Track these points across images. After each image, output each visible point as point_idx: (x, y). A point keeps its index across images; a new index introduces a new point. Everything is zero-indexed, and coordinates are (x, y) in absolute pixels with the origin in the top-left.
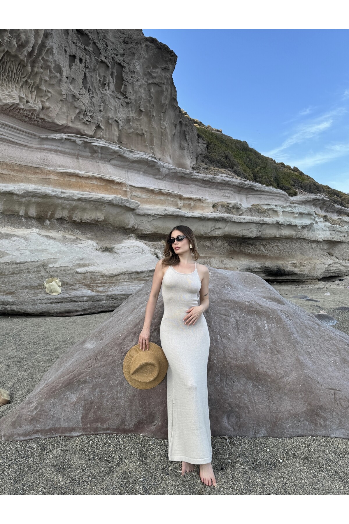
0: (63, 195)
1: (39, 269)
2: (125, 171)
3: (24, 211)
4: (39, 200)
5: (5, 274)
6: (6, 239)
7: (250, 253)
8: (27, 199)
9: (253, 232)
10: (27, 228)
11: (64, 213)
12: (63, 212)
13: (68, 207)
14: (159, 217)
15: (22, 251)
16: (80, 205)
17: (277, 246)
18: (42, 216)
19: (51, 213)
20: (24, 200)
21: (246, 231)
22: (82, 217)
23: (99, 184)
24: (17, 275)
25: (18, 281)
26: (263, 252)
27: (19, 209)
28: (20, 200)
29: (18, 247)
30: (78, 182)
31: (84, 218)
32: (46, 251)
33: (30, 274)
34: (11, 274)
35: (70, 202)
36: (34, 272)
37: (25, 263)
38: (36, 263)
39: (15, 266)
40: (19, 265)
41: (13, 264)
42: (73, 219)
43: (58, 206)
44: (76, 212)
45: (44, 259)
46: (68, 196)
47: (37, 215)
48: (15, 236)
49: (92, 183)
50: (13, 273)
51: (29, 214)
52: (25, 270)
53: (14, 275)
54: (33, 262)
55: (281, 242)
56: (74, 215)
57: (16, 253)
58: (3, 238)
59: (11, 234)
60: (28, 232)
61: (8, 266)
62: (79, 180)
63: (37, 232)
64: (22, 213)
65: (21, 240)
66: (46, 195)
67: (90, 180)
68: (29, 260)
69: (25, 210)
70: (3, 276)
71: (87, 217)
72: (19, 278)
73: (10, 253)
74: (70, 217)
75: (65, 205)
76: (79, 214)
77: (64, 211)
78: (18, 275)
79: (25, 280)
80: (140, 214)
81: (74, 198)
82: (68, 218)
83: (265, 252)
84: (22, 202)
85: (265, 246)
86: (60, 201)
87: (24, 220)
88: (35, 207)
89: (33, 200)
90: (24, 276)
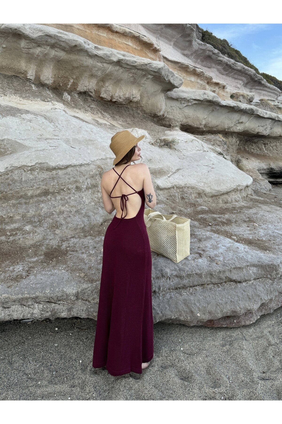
0: (97, 52)
1: (94, 182)
2: (156, 38)
3: (34, 73)
4: (62, 55)
5: (26, 195)
6: (11, 115)
7: (252, 152)
8: (42, 49)
9: (267, 129)
10: (44, 101)
11: (91, 83)
12: (89, 82)
13: (99, 73)
14: (195, 102)
15: (50, 141)
16: (116, 73)
17: (276, 146)
18: (60, 86)
19: (73, 82)
20: (38, 51)
21: (261, 128)
22: (113, 93)
23: (135, 47)
24: (55, 197)
25: (61, 213)
26: (264, 151)
27: (26, 67)
28: (32, 51)
29: (40, 132)
30: (110, 39)
31: (117, 95)
32: (93, 144)
33: (83, 195)
34: (39, 195)
35: (105, 65)
36: (87, 188)
37: (67, 167)
38: (87, 168)
39: (45, 175)
40: (54, 172)
41: (42, 169)
42: (102, 95)
43: (85, 71)
44: (107, 84)
45: (95, 159)
46: (105, 54)
47: (54, 81)
48: (27, 112)
49: (126, 44)
50: (46, 193)
51: (41, 78)
52: (70, 184)
53: (49, 197)
54: (81, 165)
55: (279, 141)
56: (104, 89)
57: (42, 145)
58: (8, 115)
59: (18, 109)
60: (46, 107)
61: (31, 173)
62: (111, 37)
63: (63, 109)
64: (31, 75)
65: (41, 120)
66: (76, 46)
67: (124, 40)
68: (74, 162)
69: (36, 72)
70: (23, 201)
71: (120, 94)
72: (63, 205)
73: (30, 145)
74: (98, 92)
75: (96, 69)
76: (110, 88)
77: (92, 81)
78: (59, 197)
79: (75, 210)
80: (173, 97)
81: (112, 58)
82: (94, 93)
83: (266, 151)
84: (32, 54)
85: (266, 145)
86: (90, 62)
87: (34, 87)
88: (52, 67)
89: (53, 53)
90: (70, 198)
